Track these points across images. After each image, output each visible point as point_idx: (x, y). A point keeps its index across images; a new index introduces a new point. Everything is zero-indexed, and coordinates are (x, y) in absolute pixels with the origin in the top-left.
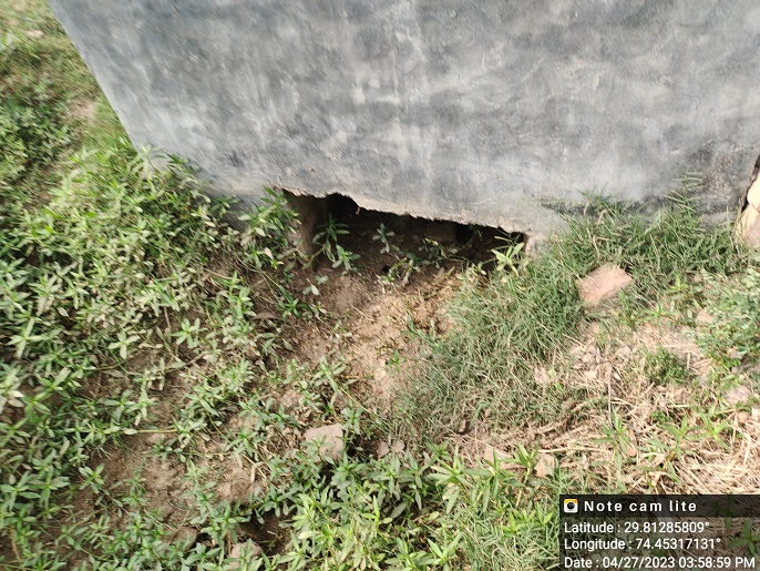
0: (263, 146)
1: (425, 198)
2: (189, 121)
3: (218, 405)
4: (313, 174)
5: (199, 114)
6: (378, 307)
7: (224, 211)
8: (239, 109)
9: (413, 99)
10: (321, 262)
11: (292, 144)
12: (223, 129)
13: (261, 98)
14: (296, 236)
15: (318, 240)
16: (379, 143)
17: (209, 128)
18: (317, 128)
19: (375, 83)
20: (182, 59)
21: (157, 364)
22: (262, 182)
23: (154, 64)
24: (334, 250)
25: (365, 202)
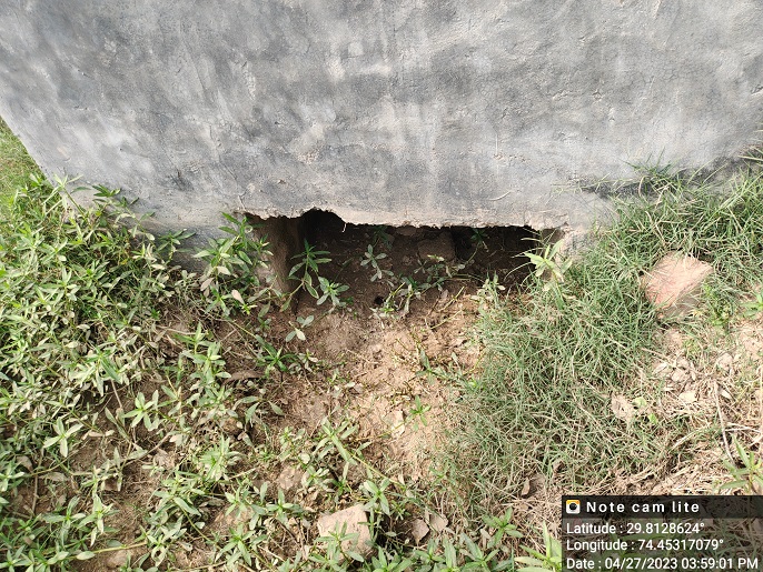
0: (215, 157)
1: (429, 200)
2: (115, 137)
3: (197, 501)
4: (284, 188)
5: (126, 124)
6: (379, 347)
7: (174, 250)
8: (178, 111)
9: (408, 64)
10: (301, 300)
11: (253, 150)
12: (160, 142)
13: (205, 92)
14: (268, 272)
15: (295, 274)
16: (367, 133)
17: (141, 143)
18: (284, 123)
19: (356, 49)
20: (94, 50)
21: (111, 457)
22: (217, 207)
23: (58, 62)
24: (316, 283)
25: (351, 216)
